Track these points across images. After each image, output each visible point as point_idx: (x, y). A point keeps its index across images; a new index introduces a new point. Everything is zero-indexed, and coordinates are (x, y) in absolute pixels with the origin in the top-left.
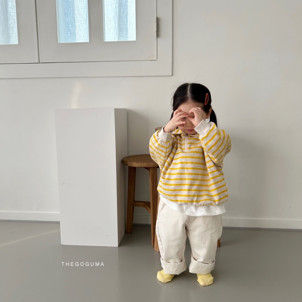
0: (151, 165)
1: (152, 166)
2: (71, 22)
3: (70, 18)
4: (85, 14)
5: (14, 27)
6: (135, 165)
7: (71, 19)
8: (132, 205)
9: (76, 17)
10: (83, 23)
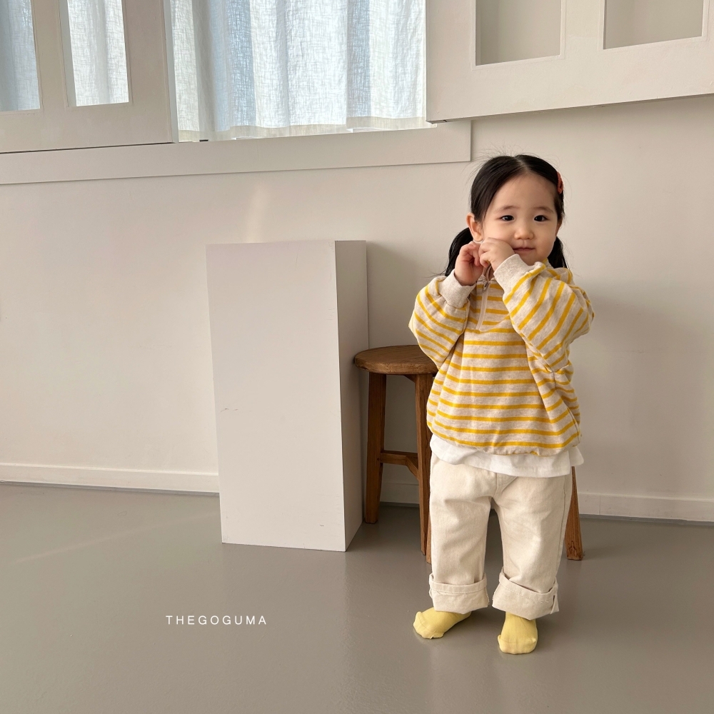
0: (418, 368)
1: (420, 372)
2: (242, 48)
3: (239, 38)
4: (273, 27)
5: (120, 64)
6: (382, 368)
7: (242, 41)
8: (378, 459)
9: (253, 34)
10: (269, 48)
